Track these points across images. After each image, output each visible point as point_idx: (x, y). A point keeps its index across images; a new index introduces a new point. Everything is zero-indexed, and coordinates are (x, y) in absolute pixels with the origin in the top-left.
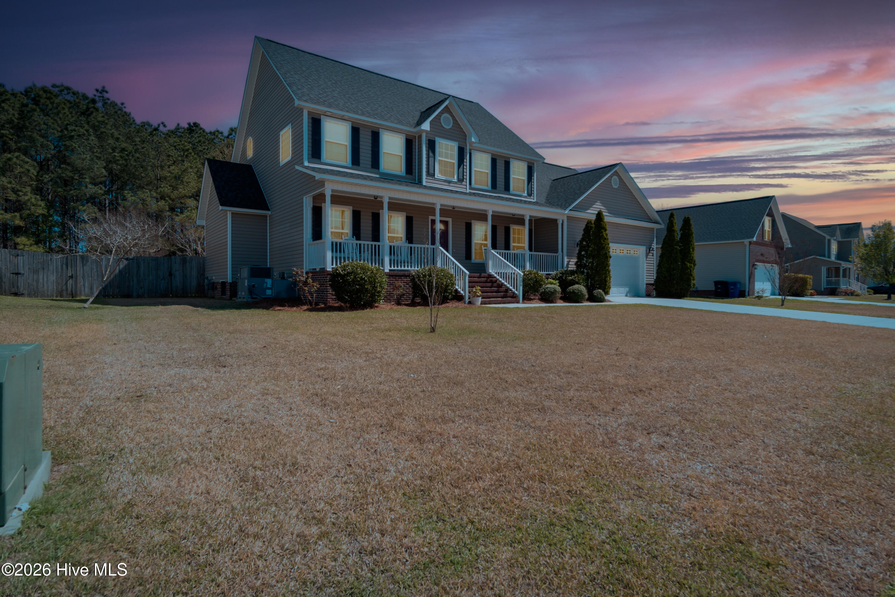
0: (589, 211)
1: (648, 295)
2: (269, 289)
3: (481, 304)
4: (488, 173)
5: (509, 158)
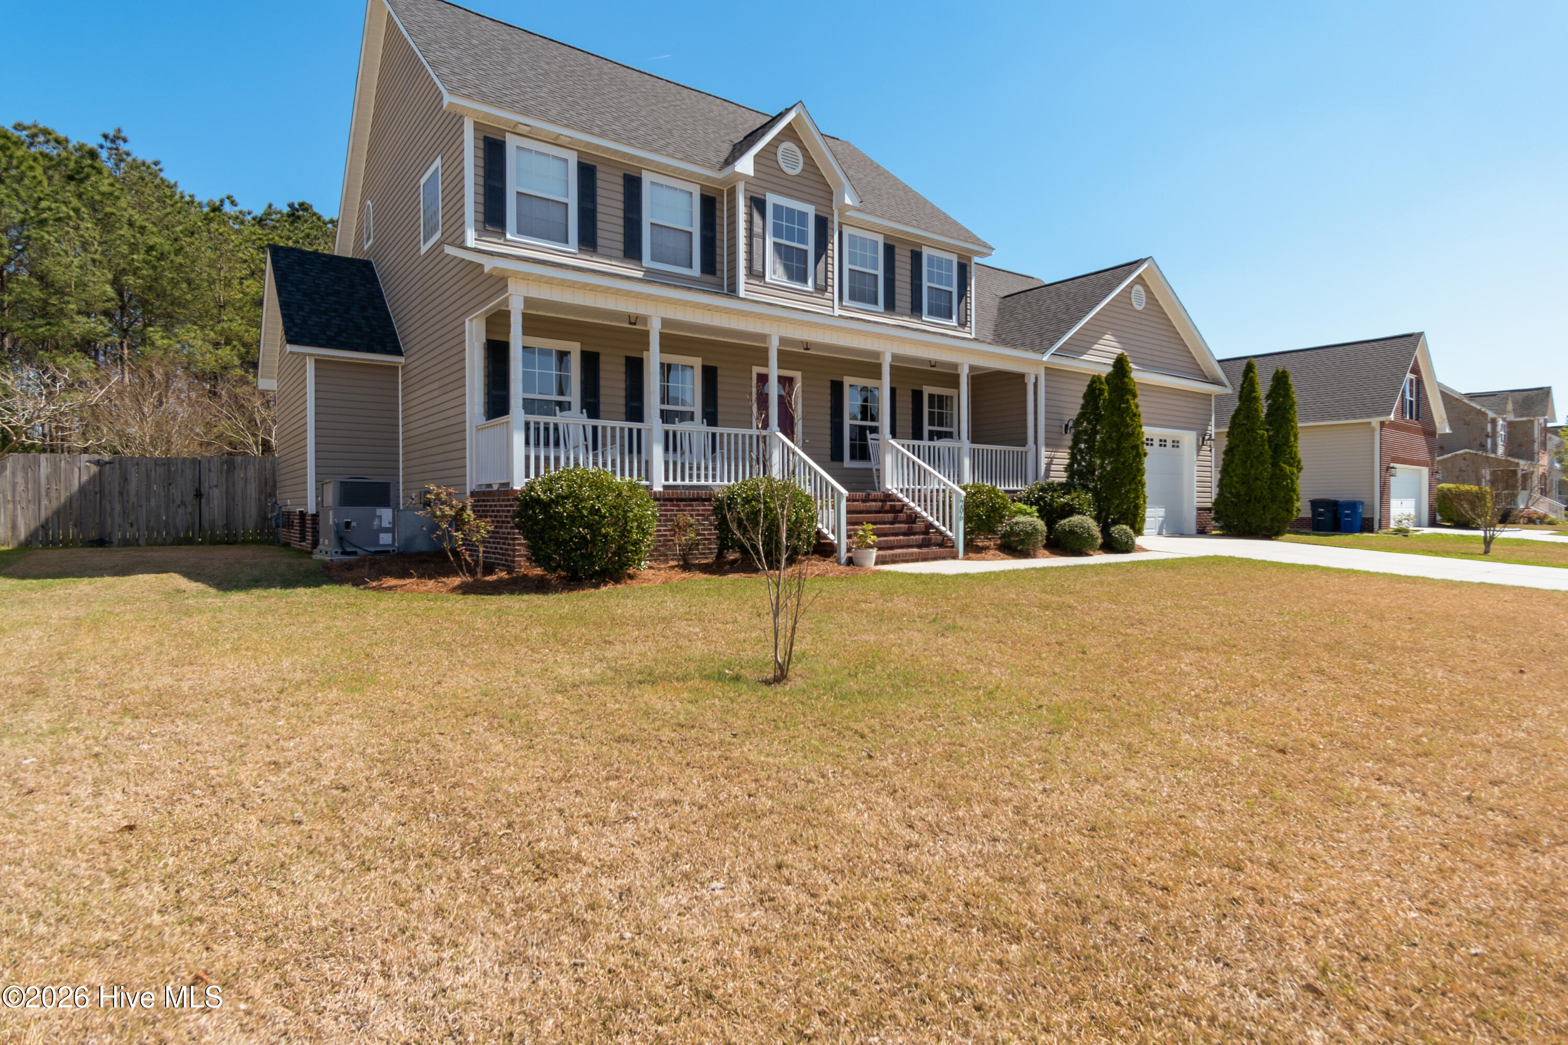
0: (1085, 357)
1: (1202, 532)
2: (386, 530)
3: (877, 563)
4: (877, 276)
5: (921, 246)
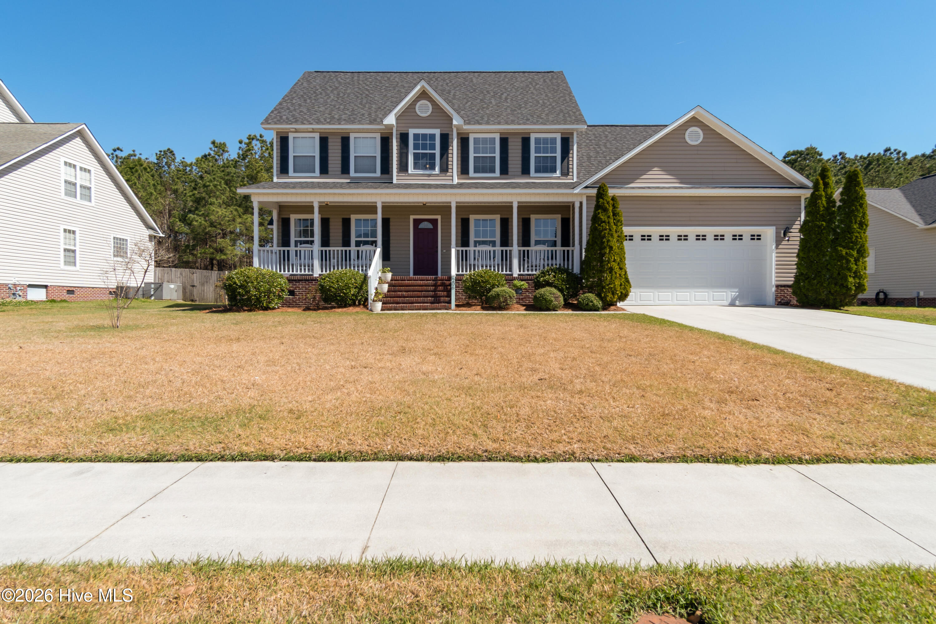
0: (631, 185)
1: (783, 304)
3: (382, 310)
4: (495, 157)
5: (529, 133)
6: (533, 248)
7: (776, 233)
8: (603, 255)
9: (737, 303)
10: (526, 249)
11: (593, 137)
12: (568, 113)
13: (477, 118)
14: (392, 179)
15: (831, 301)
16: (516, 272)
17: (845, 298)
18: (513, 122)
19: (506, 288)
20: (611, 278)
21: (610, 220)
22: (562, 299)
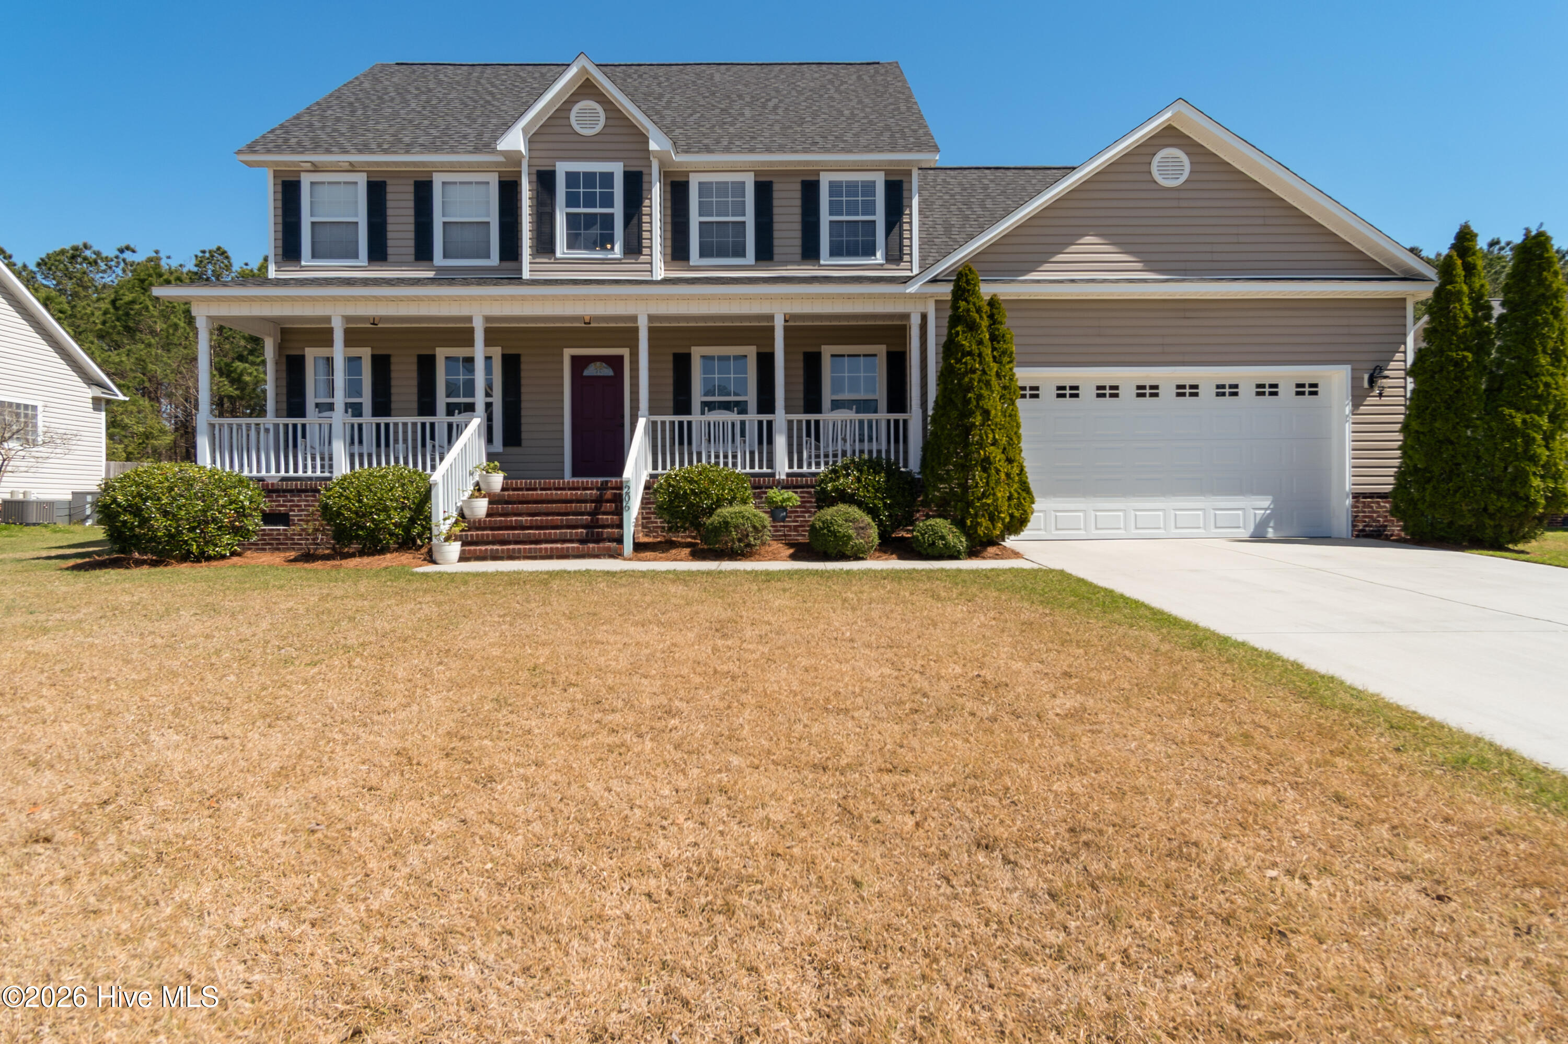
0: (1031, 276)
4: (744, 223)
5: (817, 173)
6: (828, 417)
7: (1353, 378)
8: (968, 430)
9: (1271, 533)
10: (813, 417)
11: (957, 190)
12: (902, 131)
13: (706, 141)
14: (520, 270)
15: (1489, 532)
16: (782, 468)
17: (1522, 525)
18: (782, 149)
19: (750, 508)
20: (987, 483)
21: (983, 349)
22: (874, 532)
